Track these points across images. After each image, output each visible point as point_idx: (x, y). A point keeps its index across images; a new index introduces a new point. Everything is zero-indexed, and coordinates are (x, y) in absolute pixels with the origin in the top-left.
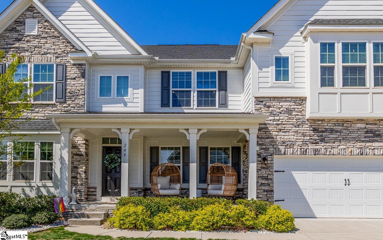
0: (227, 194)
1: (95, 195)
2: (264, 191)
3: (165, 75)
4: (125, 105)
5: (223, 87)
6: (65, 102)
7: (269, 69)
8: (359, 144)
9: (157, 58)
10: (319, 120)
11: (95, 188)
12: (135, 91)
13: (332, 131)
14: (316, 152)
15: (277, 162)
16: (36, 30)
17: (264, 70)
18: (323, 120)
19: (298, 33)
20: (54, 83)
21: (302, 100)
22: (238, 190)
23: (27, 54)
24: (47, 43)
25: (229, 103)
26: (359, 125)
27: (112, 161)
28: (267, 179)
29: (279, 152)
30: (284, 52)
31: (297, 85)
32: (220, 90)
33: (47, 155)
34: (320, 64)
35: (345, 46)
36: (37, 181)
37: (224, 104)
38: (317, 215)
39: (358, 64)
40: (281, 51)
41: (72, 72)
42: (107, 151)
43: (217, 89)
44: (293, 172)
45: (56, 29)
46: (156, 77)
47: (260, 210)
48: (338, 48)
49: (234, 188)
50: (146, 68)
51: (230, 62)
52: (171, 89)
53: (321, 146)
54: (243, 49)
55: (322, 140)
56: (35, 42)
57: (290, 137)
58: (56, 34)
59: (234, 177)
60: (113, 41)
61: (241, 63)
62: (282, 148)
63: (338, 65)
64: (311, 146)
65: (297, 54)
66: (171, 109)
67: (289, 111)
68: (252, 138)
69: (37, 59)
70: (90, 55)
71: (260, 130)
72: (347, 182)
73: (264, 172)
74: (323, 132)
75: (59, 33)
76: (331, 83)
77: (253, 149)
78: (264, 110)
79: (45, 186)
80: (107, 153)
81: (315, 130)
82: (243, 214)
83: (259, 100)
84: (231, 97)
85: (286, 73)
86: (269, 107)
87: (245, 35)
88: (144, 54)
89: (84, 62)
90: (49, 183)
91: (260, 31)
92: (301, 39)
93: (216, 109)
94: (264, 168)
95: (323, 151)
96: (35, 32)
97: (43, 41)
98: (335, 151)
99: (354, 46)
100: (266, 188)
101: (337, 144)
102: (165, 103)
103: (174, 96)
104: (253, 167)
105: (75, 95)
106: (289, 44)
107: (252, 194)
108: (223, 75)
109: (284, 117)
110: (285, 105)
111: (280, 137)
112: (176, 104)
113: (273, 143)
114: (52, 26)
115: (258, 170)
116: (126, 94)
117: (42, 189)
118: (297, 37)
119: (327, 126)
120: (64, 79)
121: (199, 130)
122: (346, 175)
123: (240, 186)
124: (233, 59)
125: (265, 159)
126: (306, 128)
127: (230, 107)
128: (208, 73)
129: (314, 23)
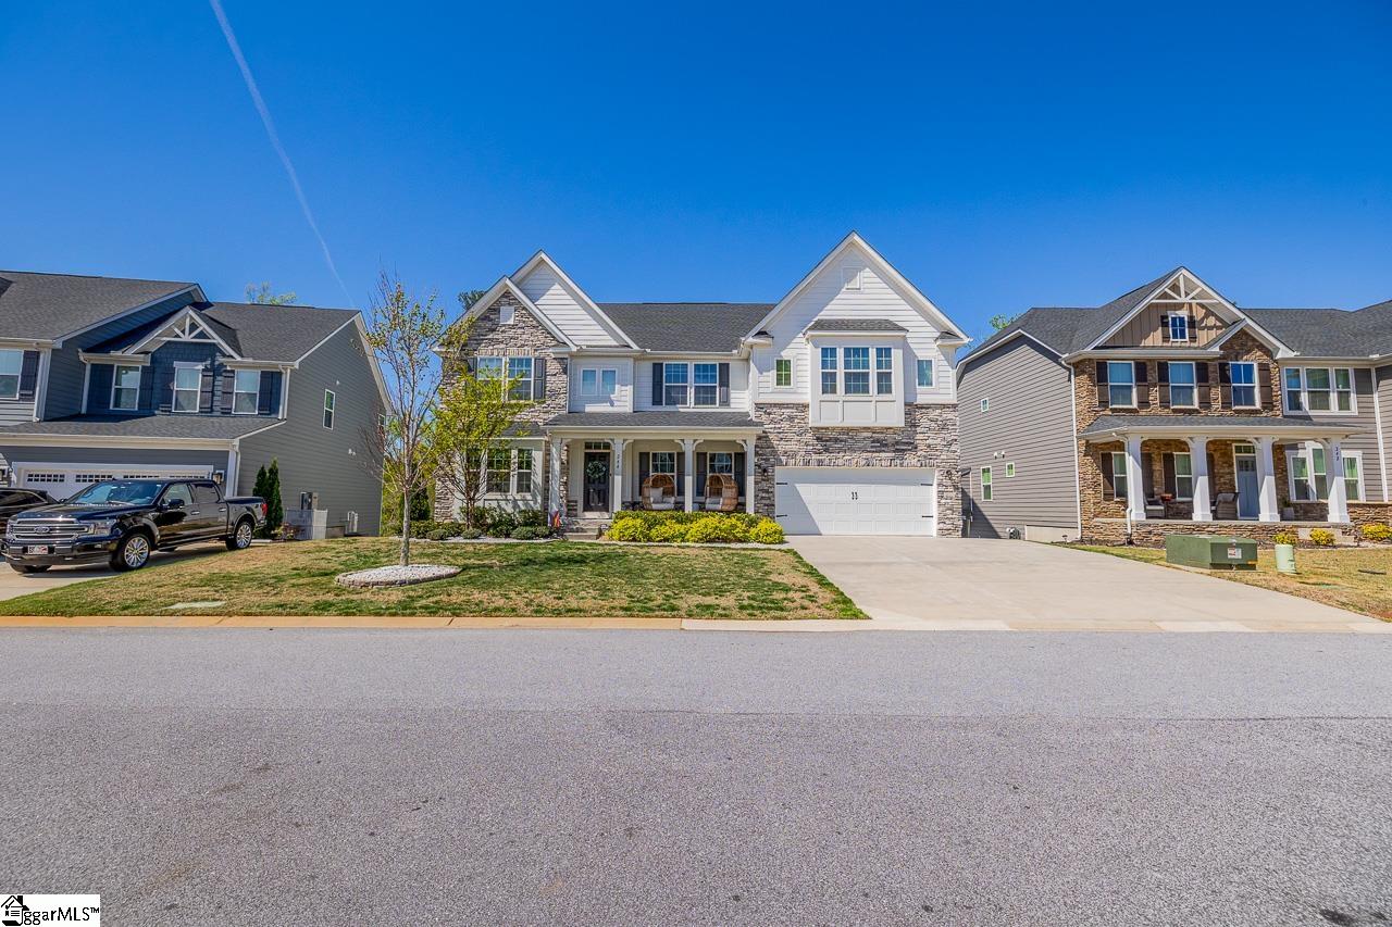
0: (725, 508)
1: (577, 510)
2: (765, 505)
3: (657, 368)
4: (612, 404)
5: (725, 383)
6: (544, 402)
7: (770, 373)
8: (865, 455)
9: (648, 350)
10: (822, 428)
11: (577, 502)
12: (623, 388)
13: (836, 440)
14: (820, 463)
15: (779, 473)
16: (513, 318)
17: (765, 374)
18: (827, 428)
19: (801, 335)
20: (532, 379)
21: (806, 406)
22: (739, 504)
23: (502, 346)
24: (524, 333)
25: (732, 401)
26: (865, 434)
27: (596, 470)
28: (767, 492)
29: (780, 463)
30: (786, 355)
31: (800, 390)
32: (720, 386)
33: (526, 463)
34: (821, 371)
35: (847, 351)
36: (513, 492)
37: (726, 402)
38: (822, 531)
39: (861, 371)
40: (782, 353)
41: (553, 367)
42: (589, 457)
43: (717, 384)
44: (797, 485)
45: (535, 318)
46: (647, 369)
47: (753, 523)
48: (840, 353)
49: (735, 502)
50: (636, 361)
51: (732, 355)
52: (665, 384)
53: (825, 457)
54: (744, 350)
55: (827, 450)
56: (511, 333)
57: (792, 446)
58: (534, 323)
59: (734, 490)
60: (598, 329)
61: (744, 356)
62: (784, 459)
63: (840, 372)
64: (814, 457)
65: (800, 356)
66: (664, 408)
67: (791, 419)
68: (750, 450)
69: (513, 353)
70: (573, 348)
71: (759, 438)
72: (855, 496)
73: (765, 485)
74: (827, 441)
75: (538, 321)
76: (834, 391)
77: (751, 460)
78: (764, 417)
79: (524, 500)
80: (590, 460)
81: (818, 439)
82: (734, 527)
83: (759, 406)
84: (734, 394)
85: (788, 378)
86: (769, 414)
87: (743, 339)
88: (635, 347)
89: (566, 356)
90: (529, 497)
91: (761, 333)
92: (804, 340)
93: (716, 409)
94: (763, 480)
95: (827, 462)
96: (511, 322)
97: (519, 331)
98: (840, 462)
99: (856, 351)
100: (767, 502)
101: (841, 454)
102: (657, 401)
103: (668, 392)
104: (750, 481)
105: (555, 394)
106: (791, 346)
107: (750, 509)
108: (725, 368)
109: (785, 425)
110: (787, 412)
111: (781, 447)
112: (670, 401)
113: (774, 453)
114: (530, 314)
115: (756, 483)
116: (613, 391)
117: (520, 503)
118: (800, 339)
119: (834, 435)
120: (543, 375)
121: (695, 441)
122: (854, 487)
123: (741, 499)
124: (735, 352)
125: (764, 471)
126: (809, 437)
127: (732, 406)
128: (707, 365)
129: (813, 328)
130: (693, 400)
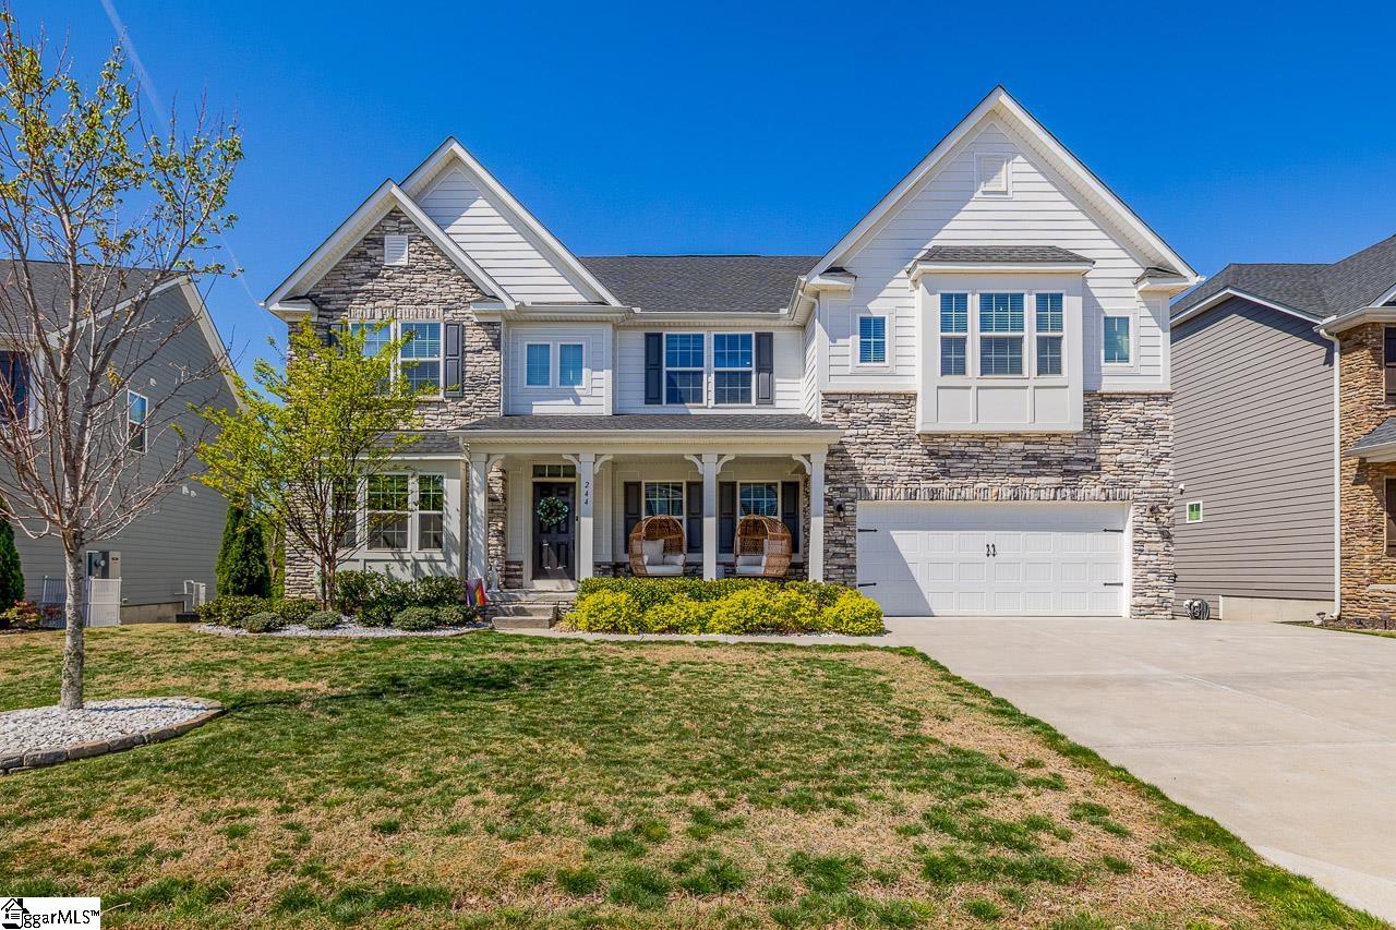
0: (772, 572)
1: (520, 577)
2: (839, 567)
3: (653, 341)
4: (577, 403)
5: (766, 366)
6: (462, 398)
7: (849, 341)
8: (1011, 481)
9: (637, 310)
10: (939, 436)
11: (520, 563)
12: (596, 374)
13: (963, 456)
14: (934, 495)
15: (863, 512)
16: (406, 255)
17: (840, 342)
18: (946, 436)
19: (903, 274)
20: (441, 360)
21: (910, 398)
22: (793, 566)
23: (389, 303)
24: (426, 280)
25: (778, 396)
26: (1013, 446)
27: (553, 510)
28: (844, 544)
29: (865, 495)
30: (876, 308)
31: (899, 371)
32: (759, 371)
33: (432, 500)
34: (940, 334)
35: (986, 300)
36: (413, 550)
37: (767, 398)
38: (935, 612)
39: (1009, 334)
40: (870, 306)
41: (476, 338)
42: (541, 490)
43: (753, 369)
44: (892, 532)
45: (443, 255)
46: (635, 343)
47: (826, 598)
48: (974, 303)
49: (786, 562)
50: (616, 327)
51: (778, 318)
52: (665, 369)
53: (942, 484)
54: (802, 300)
55: (946, 473)
56: (404, 281)
57: (886, 467)
58: (443, 263)
59: (785, 542)
60: (551, 275)
61: (799, 319)
62: (872, 488)
63: (974, 336)
64: (925, 484)
65: (900, 312)
66: (665, 408)
67: (885, 419)
68: (817, 472)
69: (408, 313)
70: (511, 306)
71: (831, 453)
72: (991, 551)
73: (839, 533)
74: (947, 457)
75: (450, 261)
76: (960, 369)
77: (818, 490)
78: (839, 417)
79: (430, 560)
80: (543, 496)
81: (931, 454)
82: (796, 605)
83: (830, 399)
84: (781, 386)
85: (880, 347)
86: (848, 411)
87: (804, 279)
88: (614, 303)
89: (498, 319)
90: (438, 555)
91: (834, 270)
92: (908, 283)
93: (751, 409)
94: (838, 525)
95: (946, 492)
96: (403, 261)
97: (418, 278)
98: (968, 493)
99: (1002, 299)
100: (843, 561)
101: (971, 479)
102: (652, 397)
103: (671, 382)
104: (817, 525)
105: (481, 384)
106: (885, 293)
107: (816, 572)
108: (765, 340)
109: (875, 430)
110: (878, 407)
111: (868, 468)
112: (675, 397)
113: (856, 477)
114: (436, 249)
115: (827, 529)
116: (578, 380)
117: (424, 567)
118: (901, 281)
119: (959, 446)
120: (459, 351)
121: (720, 456)
122: (989, 536)
123: (797, 558)
124: (784, 311)
125: (840, 508)
126: (916, 450)
127: (778, 404)
128: (737, 336)
129: (928, 258)
130: (712, 395)
